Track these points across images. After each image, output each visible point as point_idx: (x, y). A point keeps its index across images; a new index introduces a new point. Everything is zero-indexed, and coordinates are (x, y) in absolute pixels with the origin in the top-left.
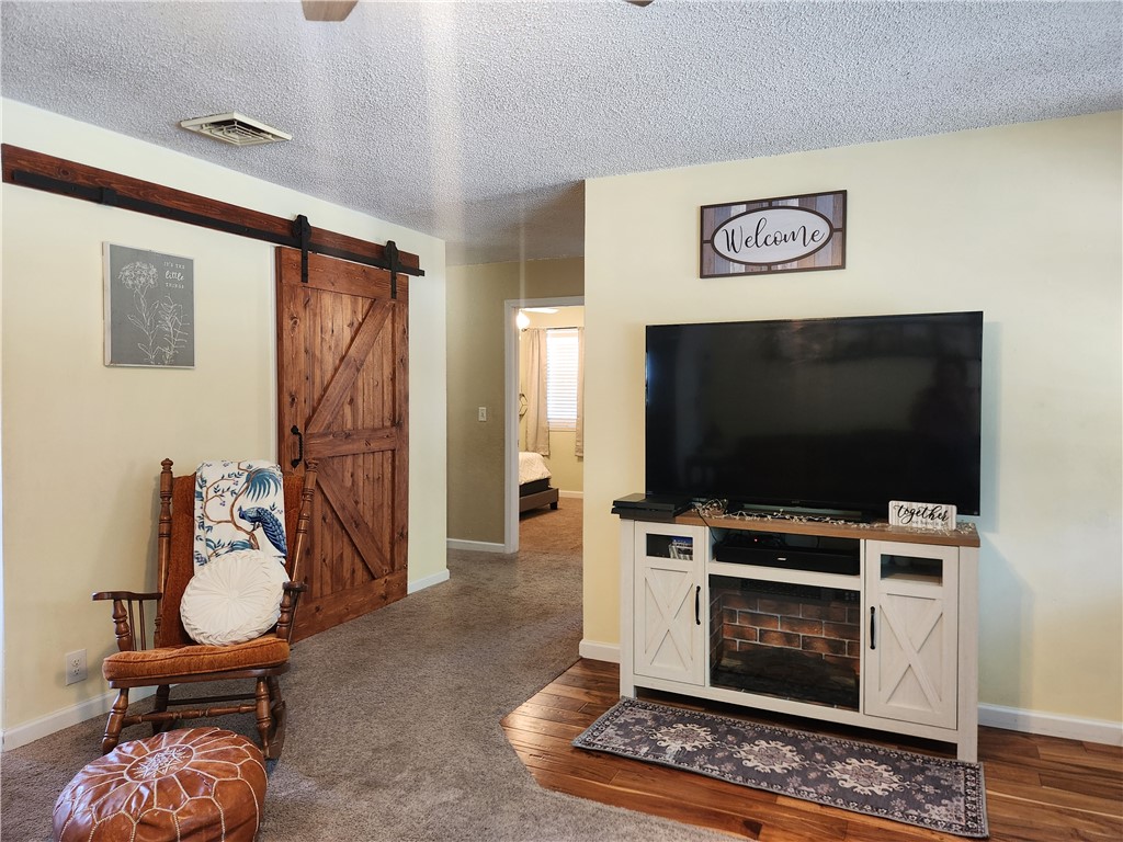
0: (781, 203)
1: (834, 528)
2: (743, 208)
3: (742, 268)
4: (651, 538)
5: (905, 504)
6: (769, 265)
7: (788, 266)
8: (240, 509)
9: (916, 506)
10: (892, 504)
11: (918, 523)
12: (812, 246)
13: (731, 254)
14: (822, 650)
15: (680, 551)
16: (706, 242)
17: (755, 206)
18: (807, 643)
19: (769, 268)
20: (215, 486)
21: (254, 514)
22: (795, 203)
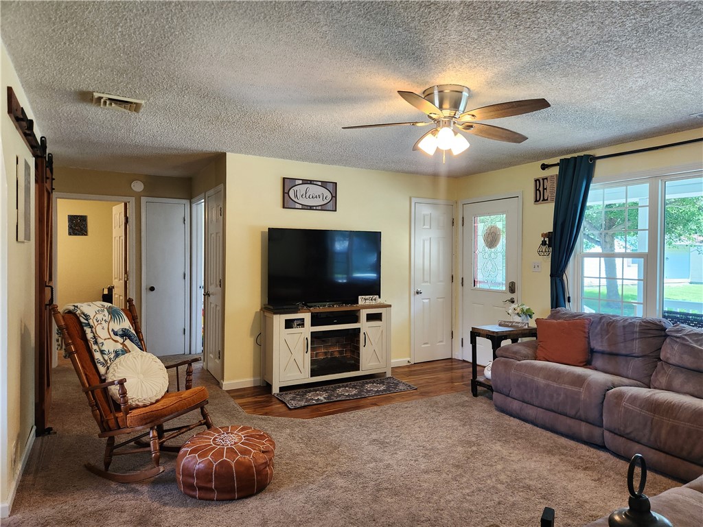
0: (315, 183)
1: (348, 308)
2: (301, 182)
3: (301, 207)
4: (287, 321)
5: (364, 297)
6: (311, 206)
7: (317, 208)
8: (113, 330)
9: (367, 297)
10: (360, 297)
11: (368, 302)
12: (326, 201)
13: (296, 200)
14: (337, 355)
15: (298, 325)
16: (285, 193)
17: (305, 182)
18: (332, 353)
19: (311, 208)
20: (95, 318)
21: (121, 333)
22: (320, 184)
